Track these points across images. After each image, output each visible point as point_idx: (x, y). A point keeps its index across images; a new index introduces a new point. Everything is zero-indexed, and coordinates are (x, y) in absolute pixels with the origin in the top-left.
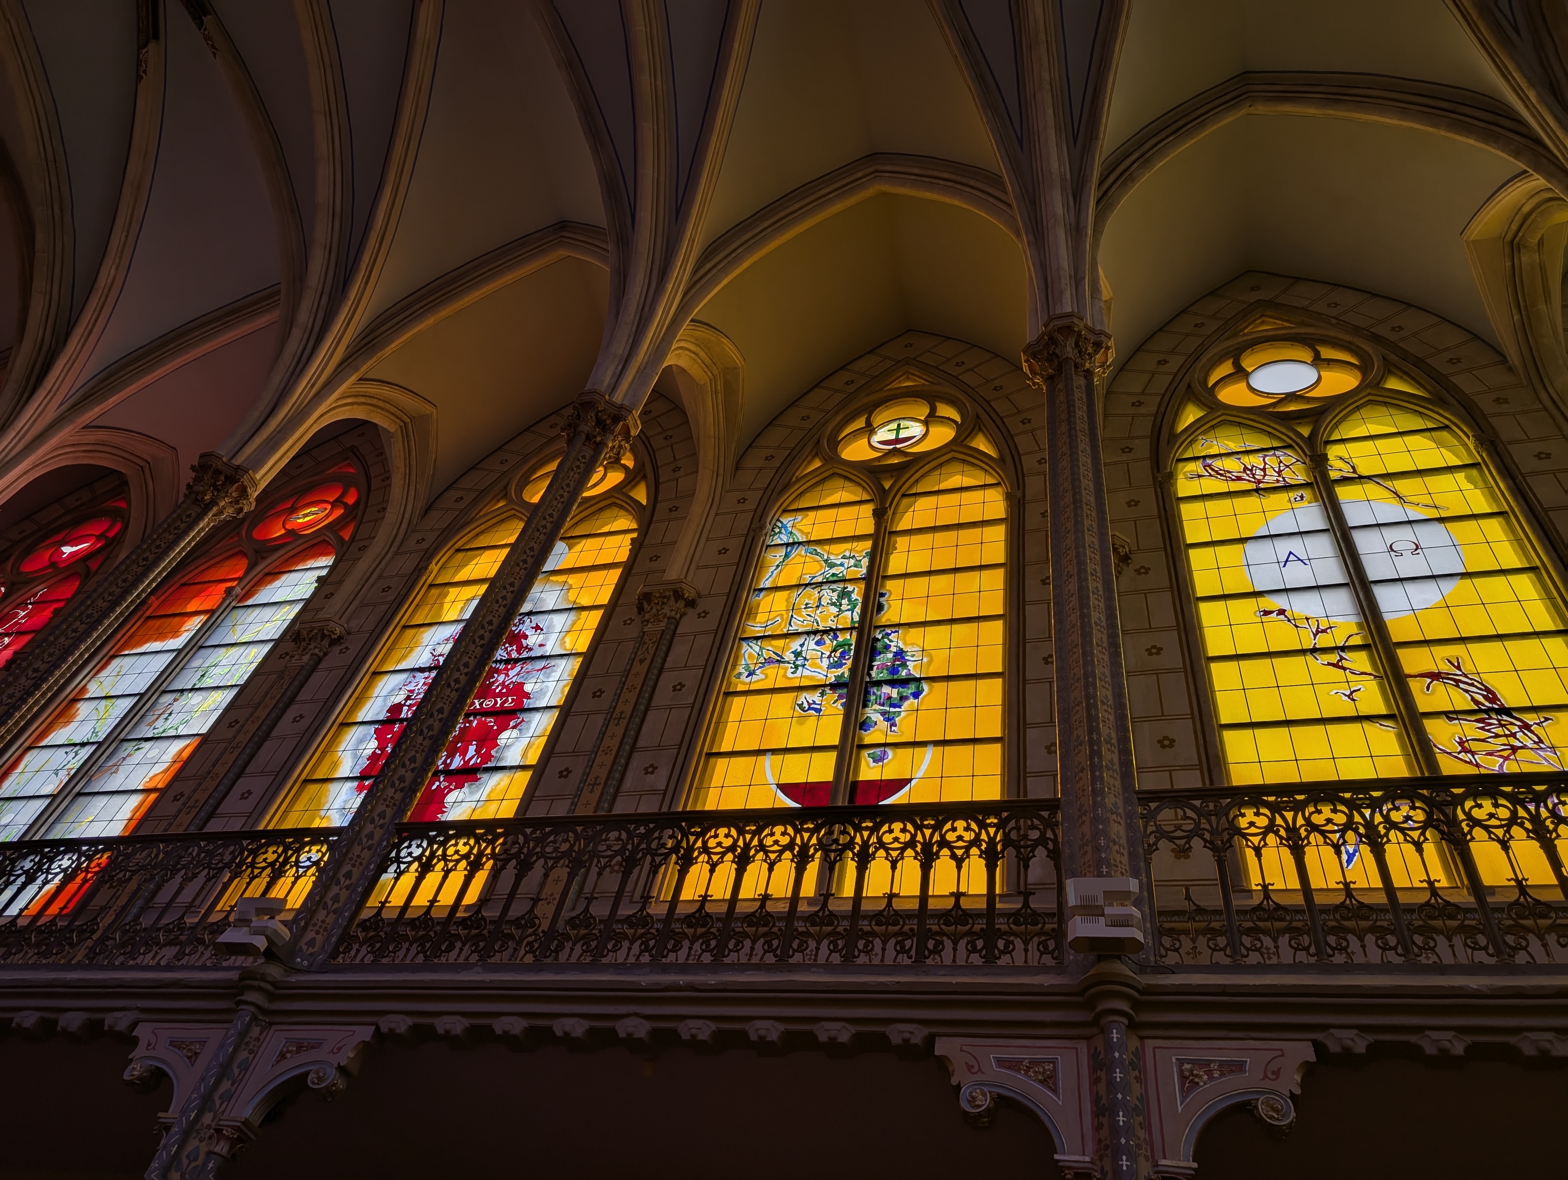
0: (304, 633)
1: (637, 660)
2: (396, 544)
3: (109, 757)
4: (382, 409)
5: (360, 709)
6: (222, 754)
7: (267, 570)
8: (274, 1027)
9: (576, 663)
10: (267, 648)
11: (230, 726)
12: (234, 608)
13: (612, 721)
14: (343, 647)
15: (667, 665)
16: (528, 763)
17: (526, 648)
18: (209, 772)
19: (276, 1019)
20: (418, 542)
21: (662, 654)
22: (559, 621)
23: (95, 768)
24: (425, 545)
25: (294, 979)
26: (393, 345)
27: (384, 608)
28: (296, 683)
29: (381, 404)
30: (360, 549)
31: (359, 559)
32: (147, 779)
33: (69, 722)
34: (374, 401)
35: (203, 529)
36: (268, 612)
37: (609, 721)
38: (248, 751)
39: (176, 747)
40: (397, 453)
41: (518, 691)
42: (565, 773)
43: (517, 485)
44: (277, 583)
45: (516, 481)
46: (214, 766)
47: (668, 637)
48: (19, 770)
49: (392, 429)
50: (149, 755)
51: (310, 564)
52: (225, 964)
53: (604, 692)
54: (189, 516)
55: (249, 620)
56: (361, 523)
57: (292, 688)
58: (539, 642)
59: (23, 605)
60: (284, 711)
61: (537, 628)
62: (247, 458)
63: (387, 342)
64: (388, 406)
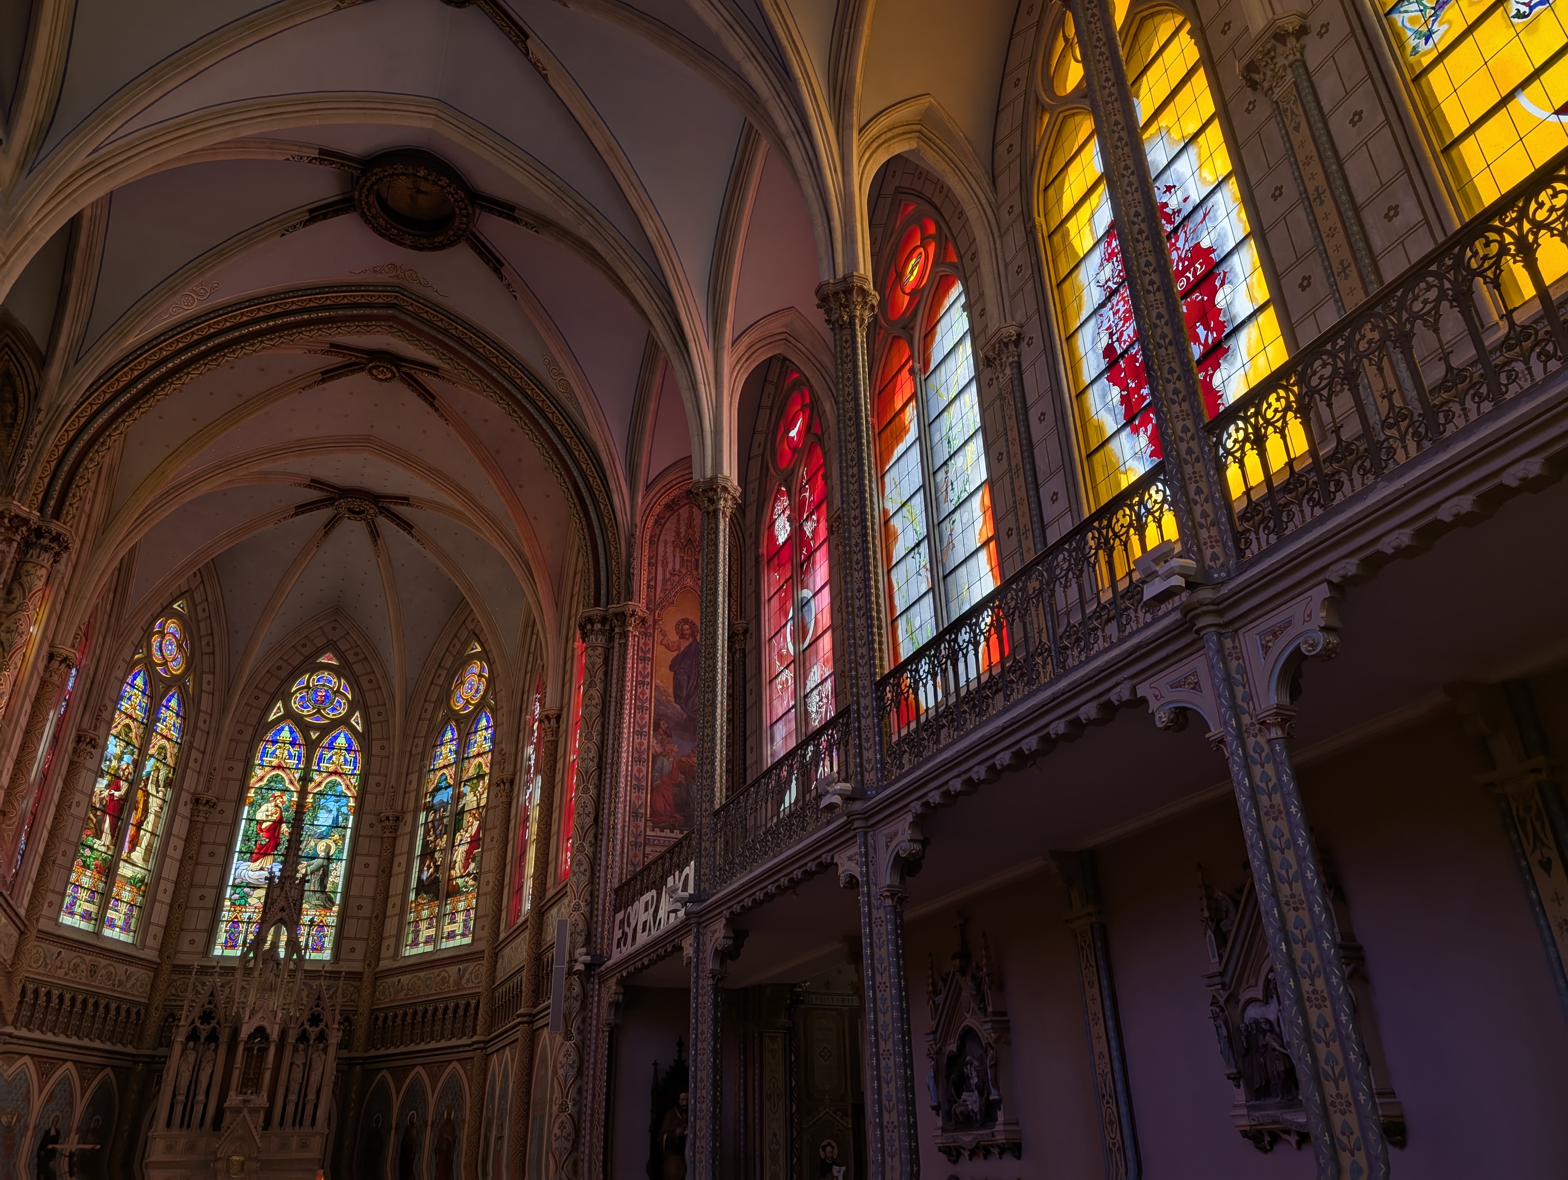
0: (990, 354)
1: (1290, 130)
2: (995, 230)
3: (941, 541)
4: (893, 137)
5: (1081, 373)
6: (1012, 483)
7: (923, 335)
8: (1240, 632)
9: (1233, 186)
10: (974, 388)
11: (999, 460)
12: (926, 380)
13: (1314, 205)
14: (1026, 340)
15: (1326, 110)
16: (1261, 303)
17: (1174, 213)
18: (1015, 502)
19: (1237, 625)
20: (1009, 213)
21: (1313, 105)
22: (1183, 166)
23: (939, 554)
24: (1017, 210)
25: (1225, 590)
26: (858, 80)
27: (1030, 285)
28: (1018, 394)
29: (889, 135)
30: (972, 259)
31: (979, 266)
32: (978, 537)
33: (896, 538)
34: (884, 138)
35: (862, 342)
36: (951, 363)
37: (1311, 206)
38: (1028, 467)
39: (976, 501)
40: (934, 162)
41: (1199, 253)
42: (1305, 283)
43: (1045, 90)
44: (938, 337)
45: (1041, 89)
46: (1014, 495)
47: (1305, 84)
48: (896, 588)
49: (913, 145)
50: (964, 521)
51: (947, 303)
52: (1160, 613)
53: (1282, 187)
54: (847, 341)
55: (943, 379)
56: (955, 239)
57: (1018, 400)
58: (1181, 199)
59: (802, 489)
60: (1027, 420)
61: (1169, 189)
62: (844, 266)
63: (852, 83)
64: (896, 131)
